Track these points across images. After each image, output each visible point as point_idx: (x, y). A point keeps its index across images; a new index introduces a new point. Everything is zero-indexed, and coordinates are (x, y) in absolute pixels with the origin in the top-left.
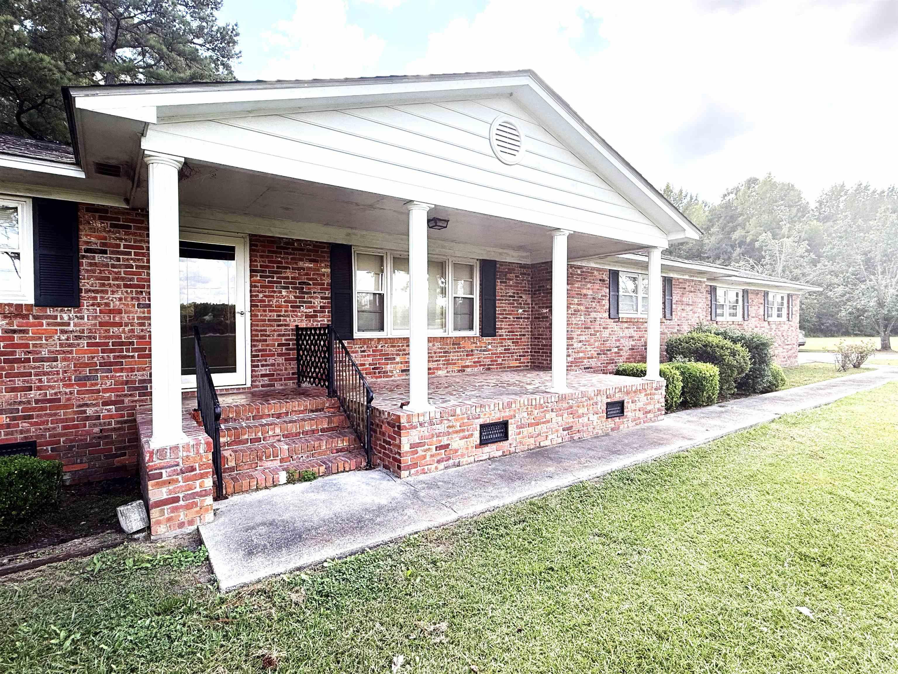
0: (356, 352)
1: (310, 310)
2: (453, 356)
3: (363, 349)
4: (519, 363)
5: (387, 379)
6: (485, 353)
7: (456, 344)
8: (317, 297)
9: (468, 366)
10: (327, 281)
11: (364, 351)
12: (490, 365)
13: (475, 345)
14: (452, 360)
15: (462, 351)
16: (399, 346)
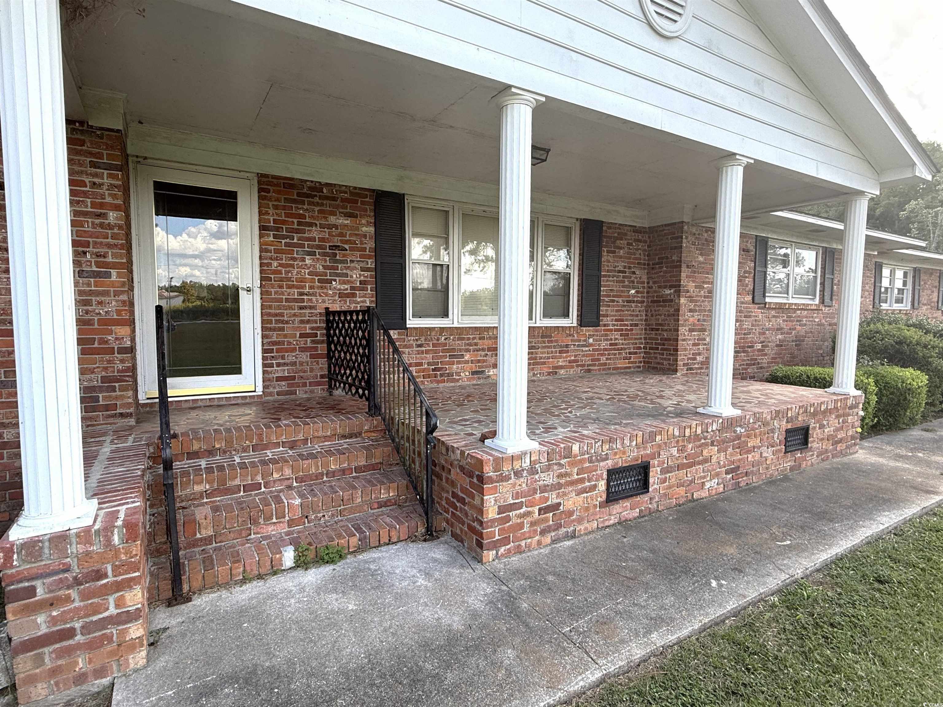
0: (411, 346)
1: (346, 287)
2: (542, 353)
3: (419, 342)
4: (629, 363)
5: (453, 384)
6: (584, 349)
7: (546, 337)
8: (356, 268)
9: (561, 367)
10: (370, 244)
11: (420, 346)
12: (590, 365)
13: (571, 338)
14: (541, 358)
15: (555, 347)
16: (469, 339)
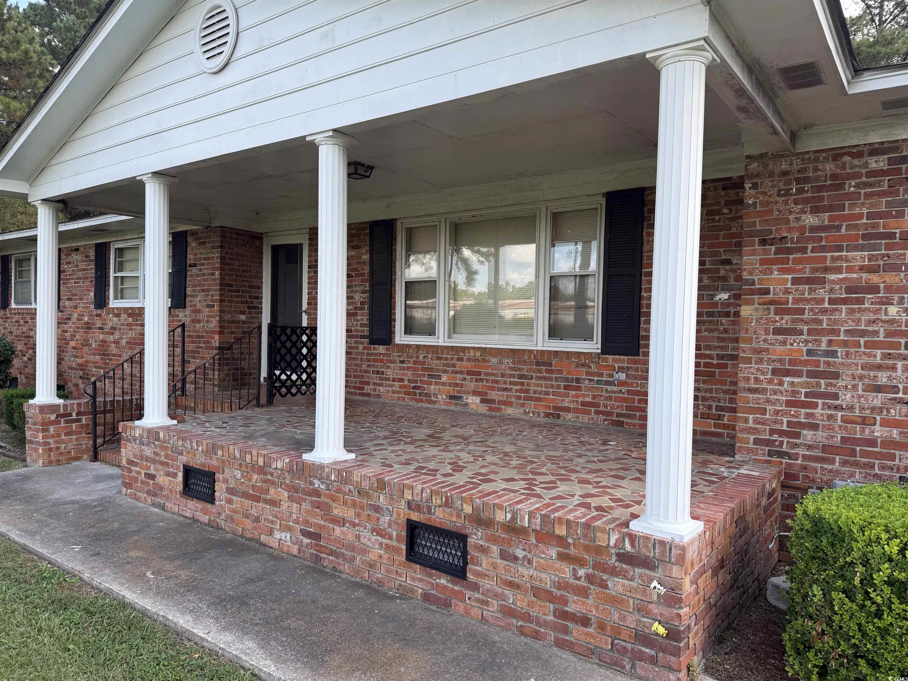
0: (394, 362)
1: (351, 307)
2: (537, 385)
3: (402, 359)
4: (716, 426)
5: (429, 406)
6: (609, 388)
7: (543, 364)
8: (357, 292)
9: (567, 410)
10: (367, 270)
11: (402, 362)
12: (622, 415)
13: (584, 370)
14: (535, 392)
15: (557, 379)
16: (446, 359)
